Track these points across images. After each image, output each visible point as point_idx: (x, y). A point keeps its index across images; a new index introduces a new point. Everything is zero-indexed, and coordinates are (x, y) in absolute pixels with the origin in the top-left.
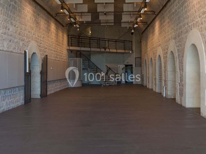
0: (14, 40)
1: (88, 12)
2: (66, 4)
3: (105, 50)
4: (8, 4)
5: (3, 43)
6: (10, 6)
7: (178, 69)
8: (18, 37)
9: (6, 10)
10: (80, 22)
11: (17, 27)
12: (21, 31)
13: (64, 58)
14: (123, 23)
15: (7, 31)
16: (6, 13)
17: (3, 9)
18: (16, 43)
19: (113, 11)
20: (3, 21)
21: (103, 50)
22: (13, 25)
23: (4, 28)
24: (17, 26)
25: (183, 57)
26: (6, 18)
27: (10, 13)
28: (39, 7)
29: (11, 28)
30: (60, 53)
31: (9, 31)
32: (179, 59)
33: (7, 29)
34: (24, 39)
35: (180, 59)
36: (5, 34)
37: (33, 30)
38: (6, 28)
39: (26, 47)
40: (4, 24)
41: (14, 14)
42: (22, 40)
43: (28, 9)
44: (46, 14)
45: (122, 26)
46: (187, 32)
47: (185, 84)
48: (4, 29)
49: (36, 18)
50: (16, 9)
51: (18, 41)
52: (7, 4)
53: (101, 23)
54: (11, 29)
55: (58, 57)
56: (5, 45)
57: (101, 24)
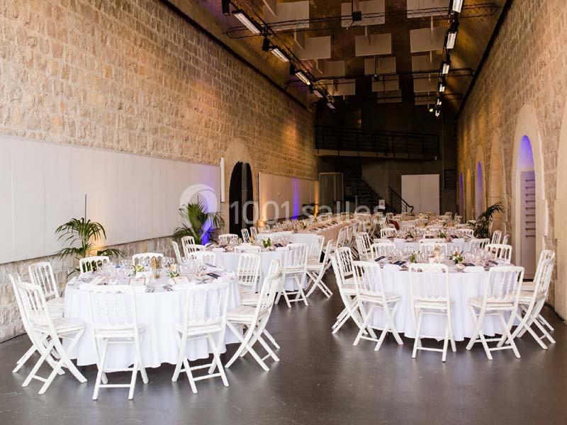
0: (195, 137)
1: (347, 77)
2: (300, 62)
3: (386, 155)
4: (180, 65)
5: (170, 145)
6: (184, 68)
7: (505, 192)
8: (204, 132)
9: (175, 77)
10: (335, 97)
11: (202, 112)
12: (210, 120)
13: (308, 173)
14: (418, 96)
15: (180, 119)
16: (176, 83)
17: (170, 77)
18: (199, 144)
19: (395, 71)
20: (169, 100)
21: (381, 155)
22: (192, 107)
23: (172, 114)
24: (201, 109)
25: (511, 165)
26: (177, 93)
27: (184, 82)
28: (249, 70)
29: (187, 112)
30: (299, 163)
31: (184, 120)
32: (506, 171)
33: (179, 116)
34: (217, 134)
35: (508, 169)
36: (174, 125)
37: (237, 116)
38: (177, 114)
39: (222, 151)
40: (171, 105)
41: (195, 85)
42: (213, 138)
43: (224, 75)
44: (266, 84)
45: (416, 104)
46: (517, 110)
47: (515, 224)
48: (173, 116)
49: (243, 93)
50: (198, 75)
51: (203, 139)
52: (178, 65)
53: (377, 99)
54: (188, 116)
55: (295, 170)
56: (175, 148)
57: (379, 102)
